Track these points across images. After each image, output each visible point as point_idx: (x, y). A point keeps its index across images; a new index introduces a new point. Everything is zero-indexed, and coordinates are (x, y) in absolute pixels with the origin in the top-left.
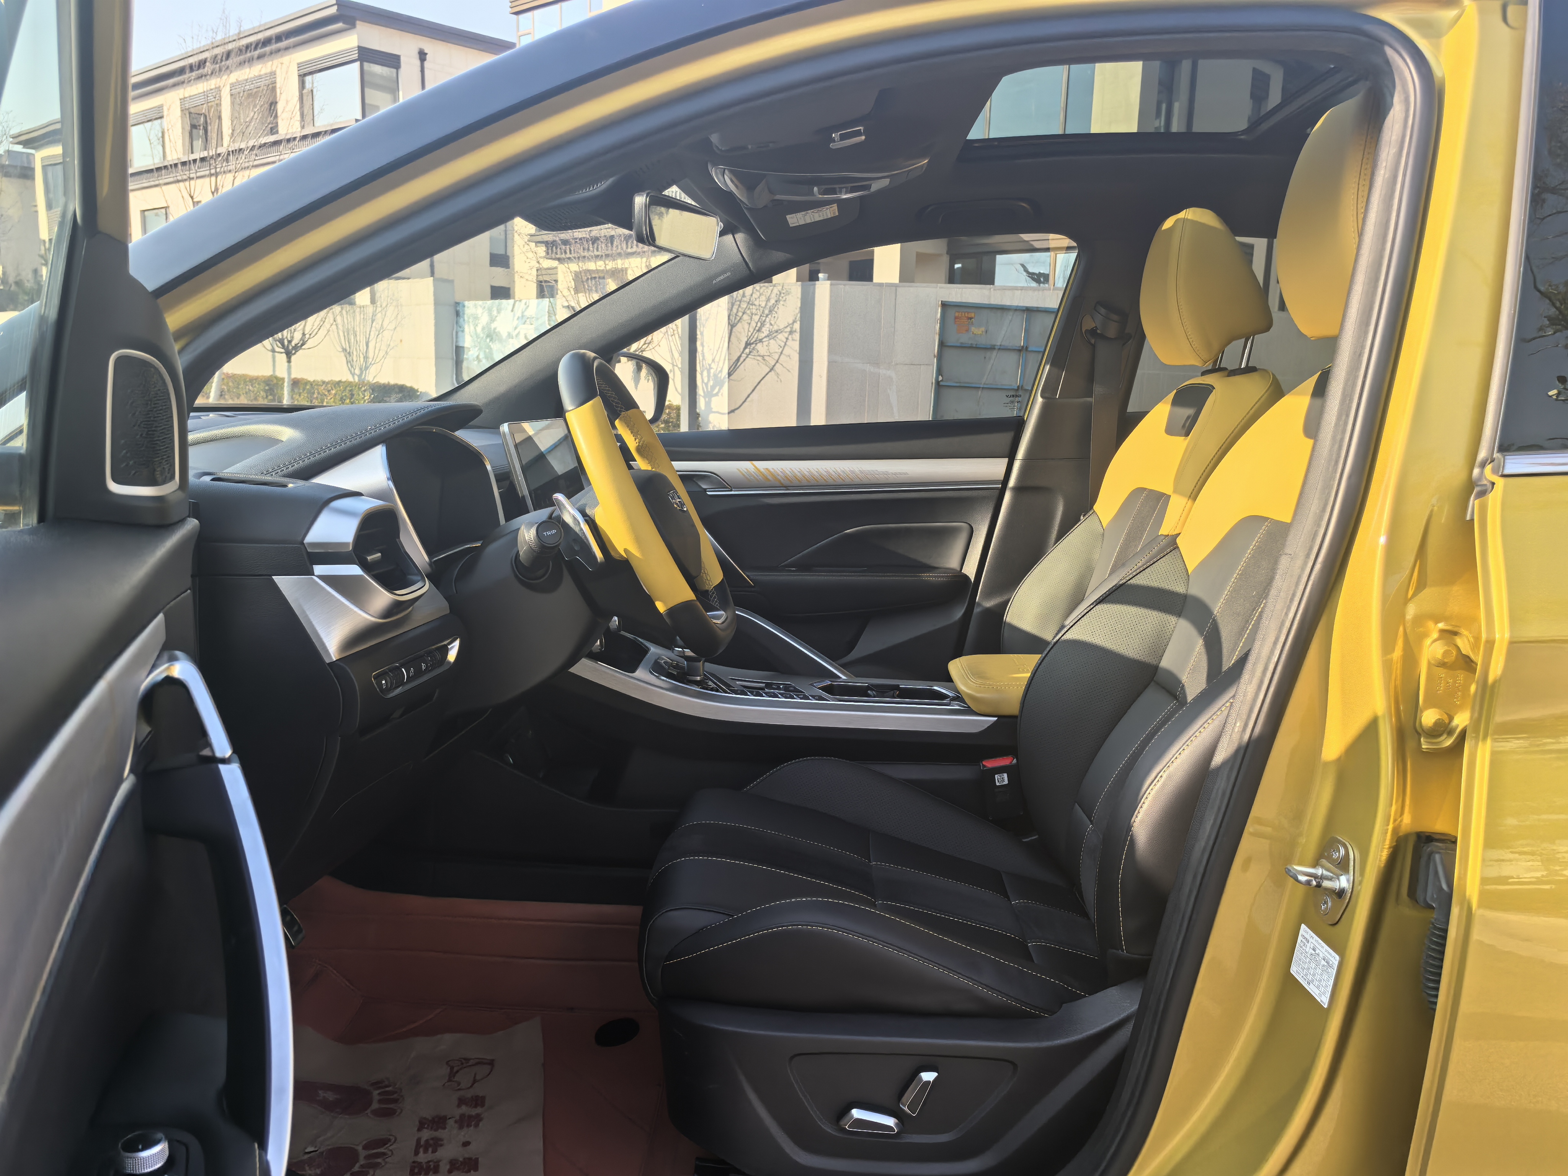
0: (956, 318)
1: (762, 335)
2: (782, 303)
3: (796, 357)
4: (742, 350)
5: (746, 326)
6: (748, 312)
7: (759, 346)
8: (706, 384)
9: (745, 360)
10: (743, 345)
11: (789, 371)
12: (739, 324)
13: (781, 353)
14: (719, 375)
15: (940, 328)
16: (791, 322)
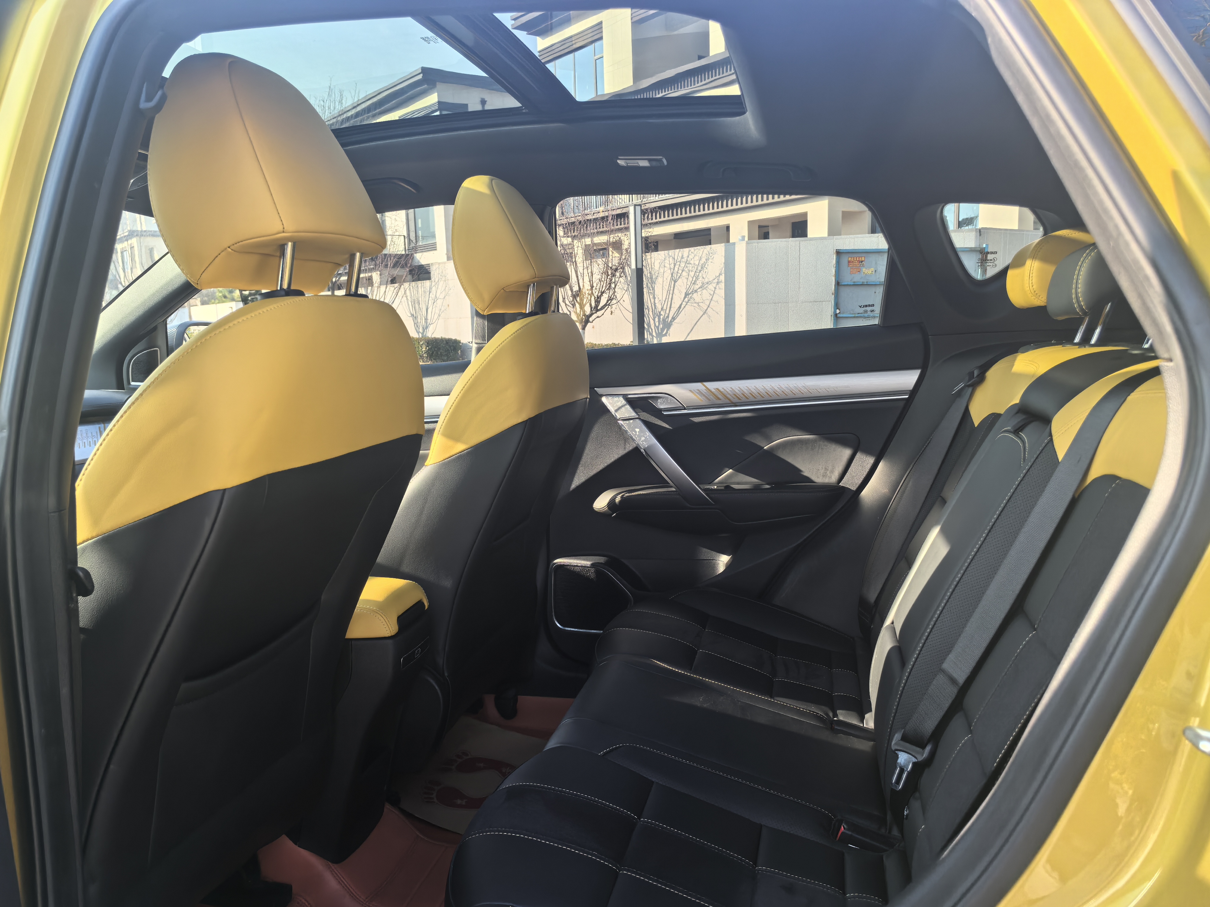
0: (849, 262)
1: (696, 287)
2: (710, 260)
3: (722, 302)
4: (682, 299)
5: (685, 281)
6: (686, 269)
7: (695, 295)
8: (658, 327)
9: (685, 307)
10: (683, 295)
11: (717, 313)
12: (680, 280)
13: (711, 300)
14: (667, 320)
15: (836, 272)
16: (718, 275)
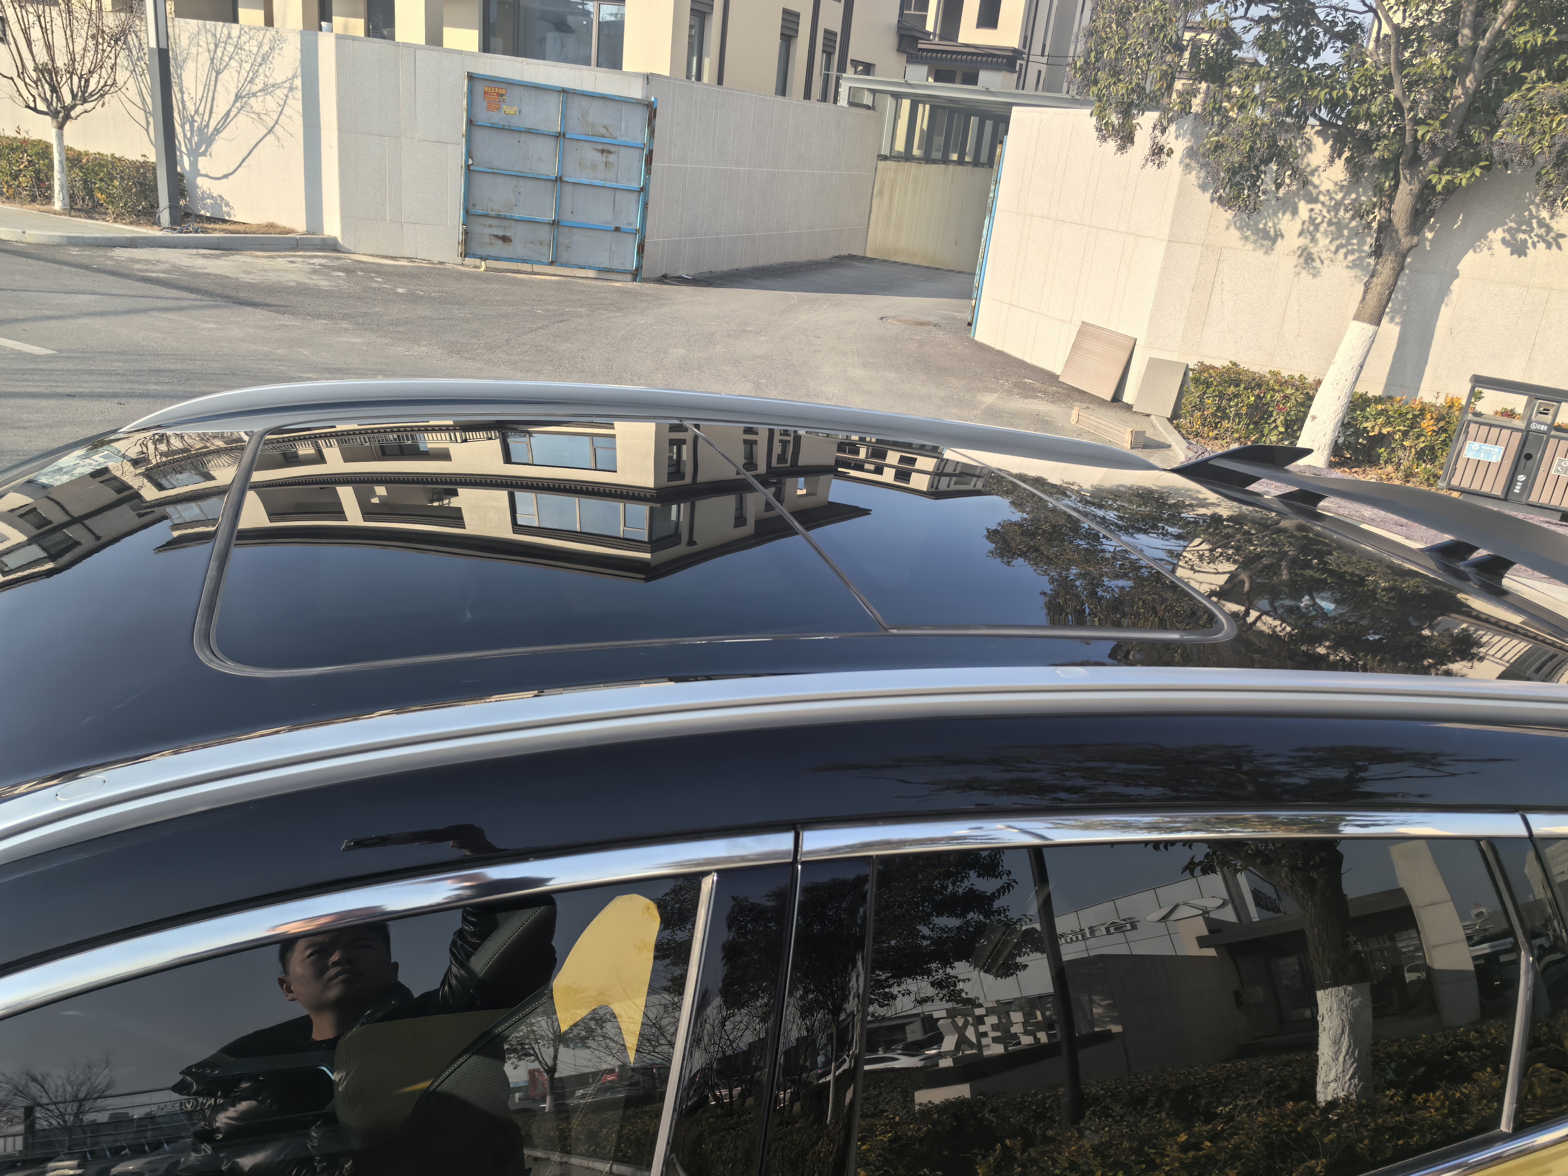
0: (485, 93)
1: (255, 88)
2: (277, 51)
3: (299, 120)
4: (231, 103)
5: (235, 75)
6: (237, 57)
7: (253, 101)
8: (190, 140)
9: (236, 116)
10: (232, 98)
11: (292, 136)
12: (226, 71)
13: (281, 113)
14: (206, 131)
15: (467, 104)
16: (290, 76)
